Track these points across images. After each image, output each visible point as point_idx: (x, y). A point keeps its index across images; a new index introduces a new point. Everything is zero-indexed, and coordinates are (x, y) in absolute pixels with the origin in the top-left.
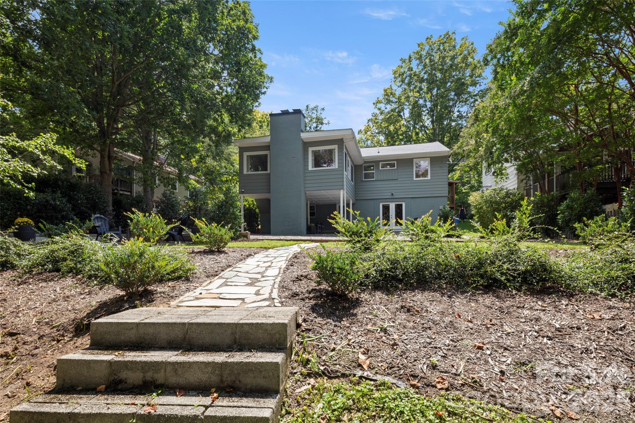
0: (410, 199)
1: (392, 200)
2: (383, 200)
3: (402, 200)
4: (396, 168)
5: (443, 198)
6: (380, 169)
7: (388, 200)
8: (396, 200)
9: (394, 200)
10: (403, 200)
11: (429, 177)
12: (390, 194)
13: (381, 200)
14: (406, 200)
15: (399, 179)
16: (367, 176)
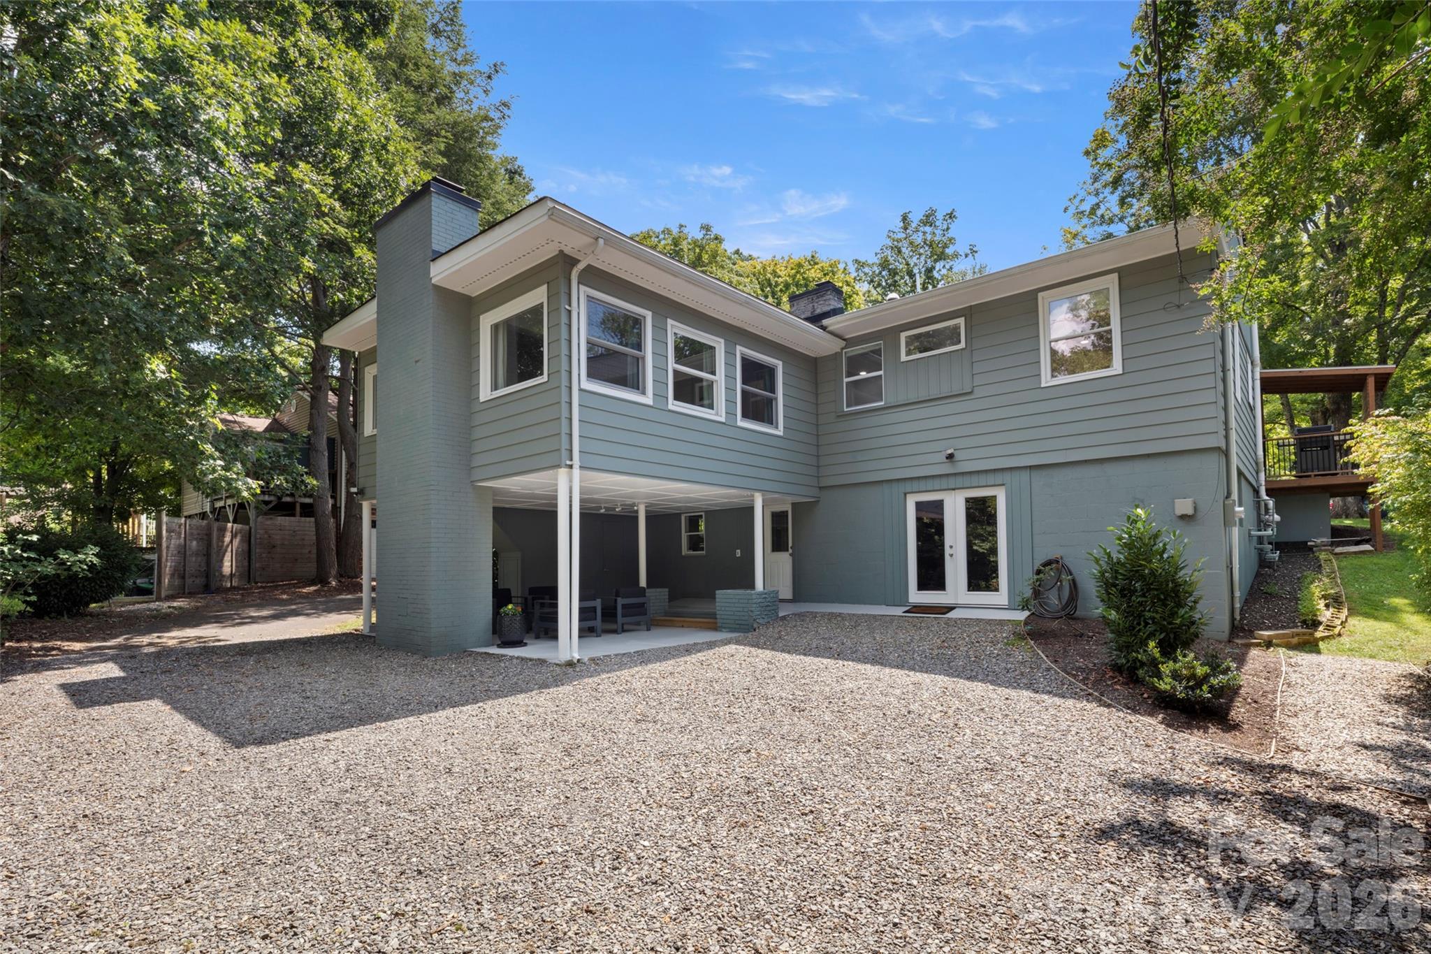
0: (1025, 476)
1: (952, 482)
2: (915, 486)
3: (991, 479)
4: (962, 345)
5: (1194, 461)
6: (904, 358)
7: (937, 484)
8: (967, 481)
9: (959, 481)
10: (999, 478)
11: (1117, 367)
12: (942, 457)
13: (908, 487)
14: (1007, 477)
15: (979, 392)
16: (860, 392)
